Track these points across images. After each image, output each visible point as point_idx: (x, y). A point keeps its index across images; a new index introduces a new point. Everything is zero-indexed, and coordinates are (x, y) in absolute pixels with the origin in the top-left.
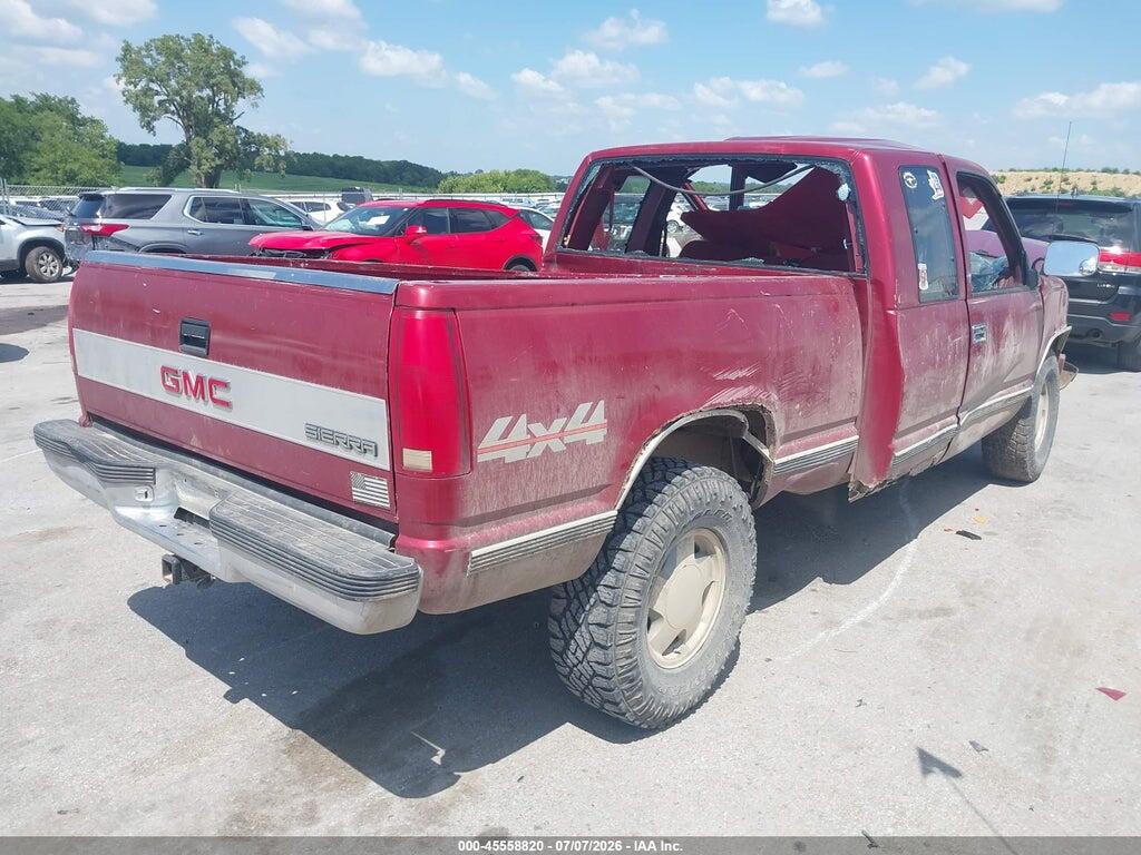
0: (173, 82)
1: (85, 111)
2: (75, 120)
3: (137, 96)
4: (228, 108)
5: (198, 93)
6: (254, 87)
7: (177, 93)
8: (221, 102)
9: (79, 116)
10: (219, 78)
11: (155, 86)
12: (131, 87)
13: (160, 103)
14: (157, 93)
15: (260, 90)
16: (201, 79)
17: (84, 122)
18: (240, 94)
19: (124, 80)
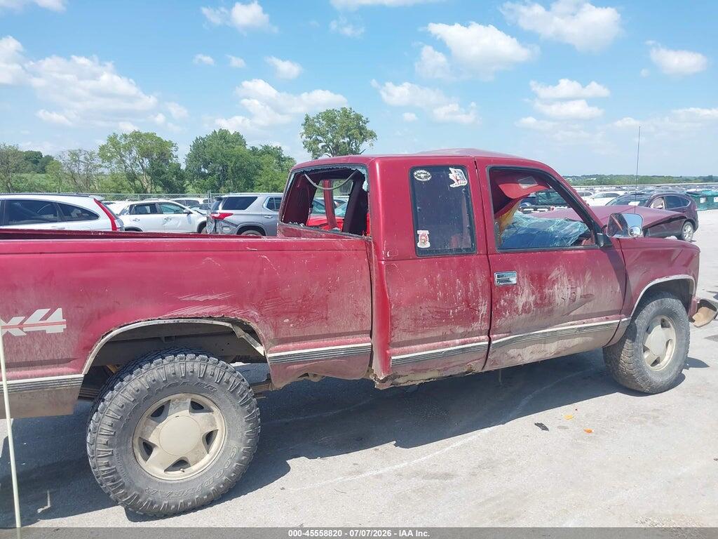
0: (329, 135)
1: (285, 154)
2: (280, 159)
3: (310, 144)
4: (357, 148)
5: (342, 141)
6: (372, 135)
7: (331, 141)
8: (354, 144)
9: (282, 156)
10: (353, 131)
11: (320, 138)
12: (308, 139)
13: (322, 147)
14: (321, 142)
15: (375, 136)
16: (344, 133)
17: (284, 160)
18: (364, 139)
19: (305, 136)
